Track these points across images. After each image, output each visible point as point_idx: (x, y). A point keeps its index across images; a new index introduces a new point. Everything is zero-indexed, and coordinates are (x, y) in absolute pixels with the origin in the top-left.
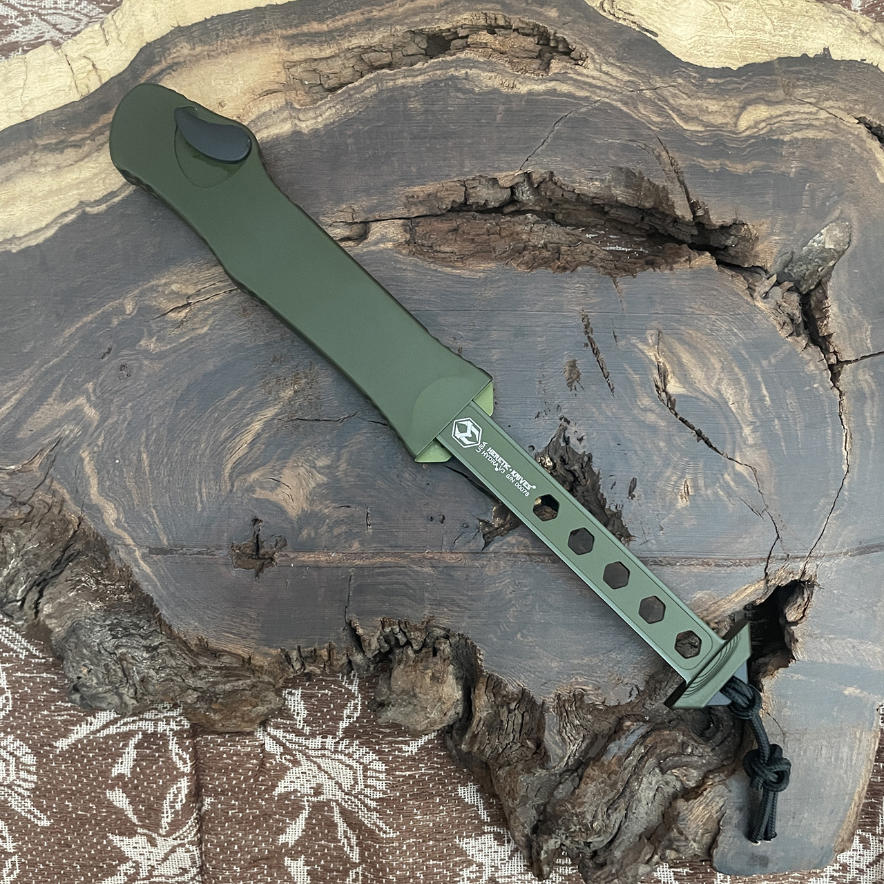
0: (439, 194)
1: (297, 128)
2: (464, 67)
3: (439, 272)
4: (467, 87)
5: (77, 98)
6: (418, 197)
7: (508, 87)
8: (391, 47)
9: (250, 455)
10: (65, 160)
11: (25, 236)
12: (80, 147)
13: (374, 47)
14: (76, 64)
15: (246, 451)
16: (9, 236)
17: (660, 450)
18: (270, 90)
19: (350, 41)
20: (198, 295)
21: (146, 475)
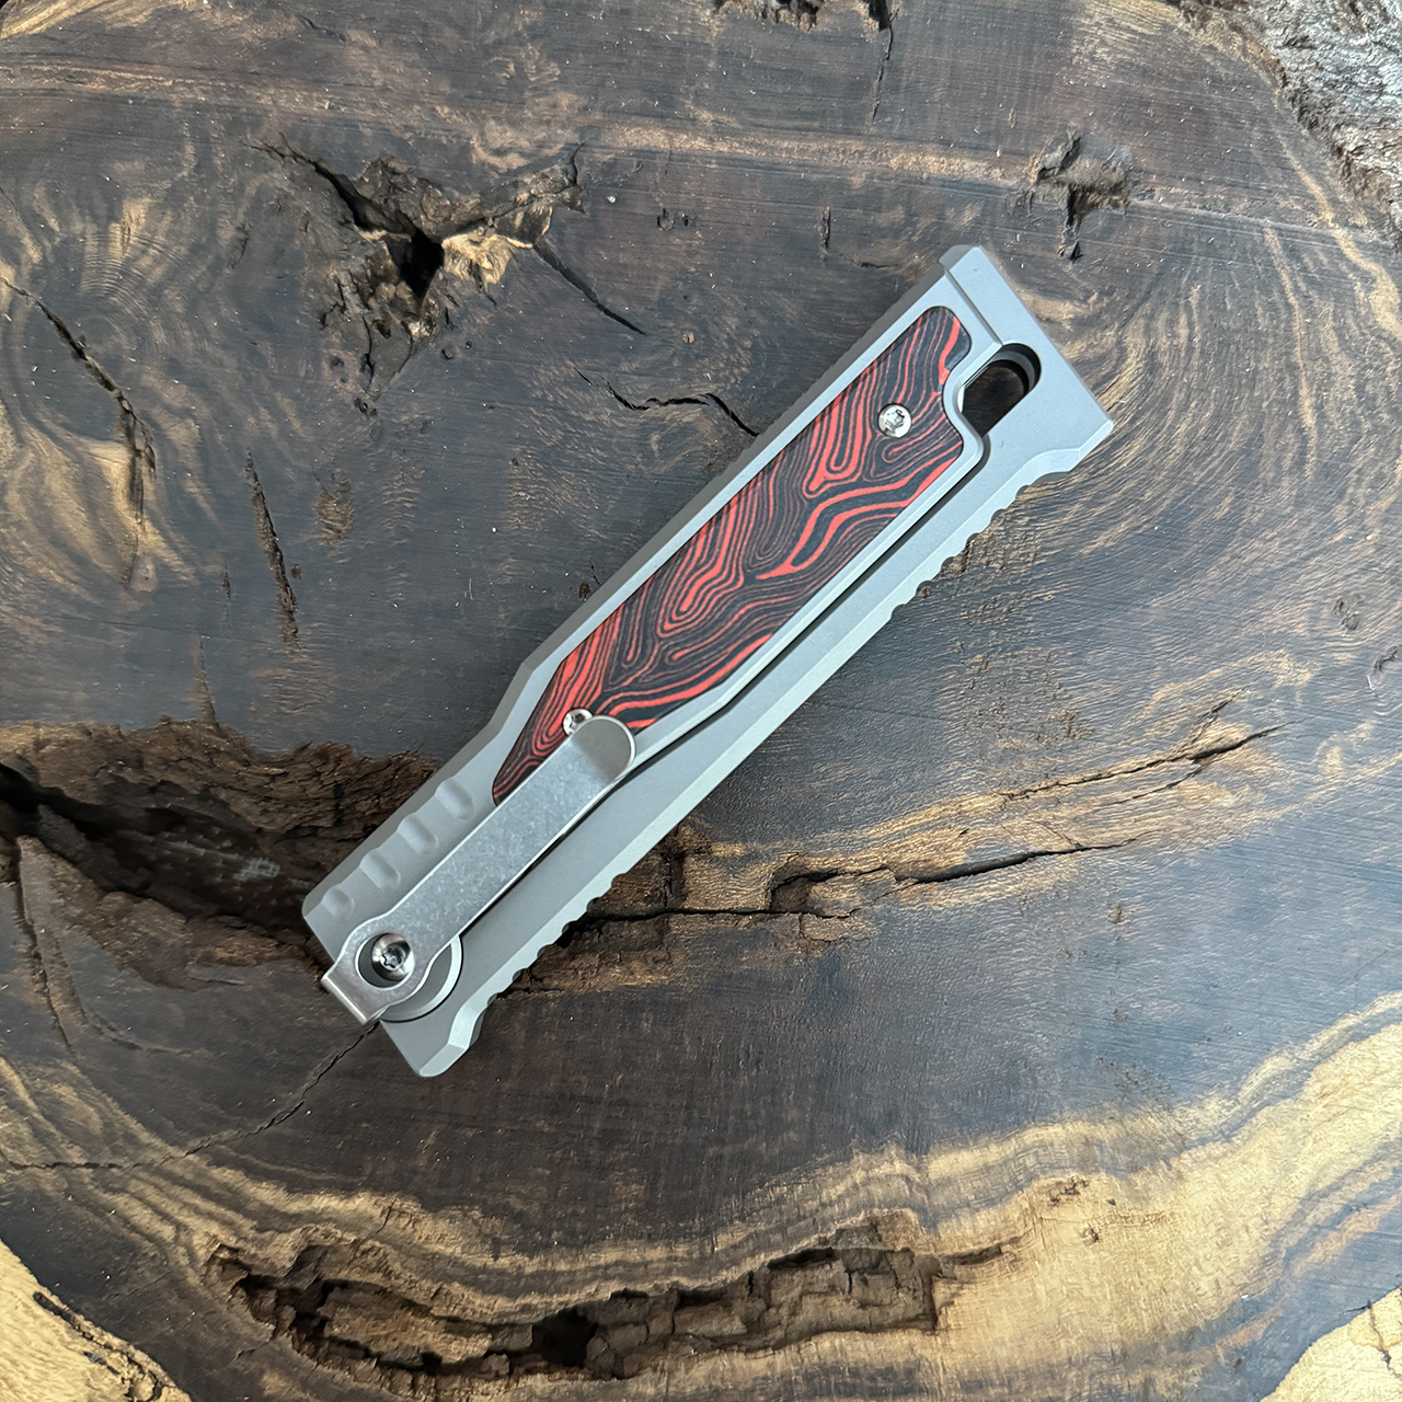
0: (595, 961)
1: (914, 1159)
2: (502, 1273)
4: (497, 1223)
6: (645, 959)
7: (402, 1213)
8: (675, 1344)
13: (713, 1348)
17: (166, 327)
18: (974, 1263)
19: (770, 1366)
20: (1175, 775)
21: (1307, 379)
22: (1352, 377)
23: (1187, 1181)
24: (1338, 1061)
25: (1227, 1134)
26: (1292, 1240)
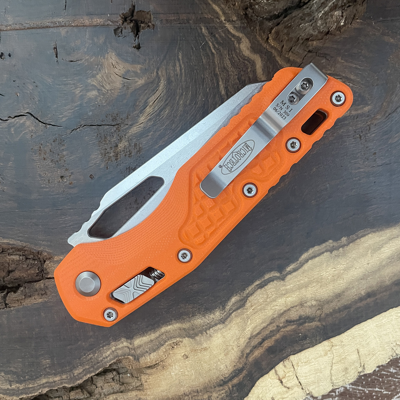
0: (24, 297)
1: (129, 341)
2: (13, 390)
3: (18, 240)
5: (292, 358)
6: (38, 294)
9: (146, 98)
10: (297, 311)
11: (323, 253)
12: (287, 321)
14: (294, 383)
15: (150, 99)
16: (335, 252)
18: (152, 368)
21: (221, 78)
22: (236, 75)
23: (213, 337)
24: (255, 295)
25: (223, 321)
26: (248, 351)
